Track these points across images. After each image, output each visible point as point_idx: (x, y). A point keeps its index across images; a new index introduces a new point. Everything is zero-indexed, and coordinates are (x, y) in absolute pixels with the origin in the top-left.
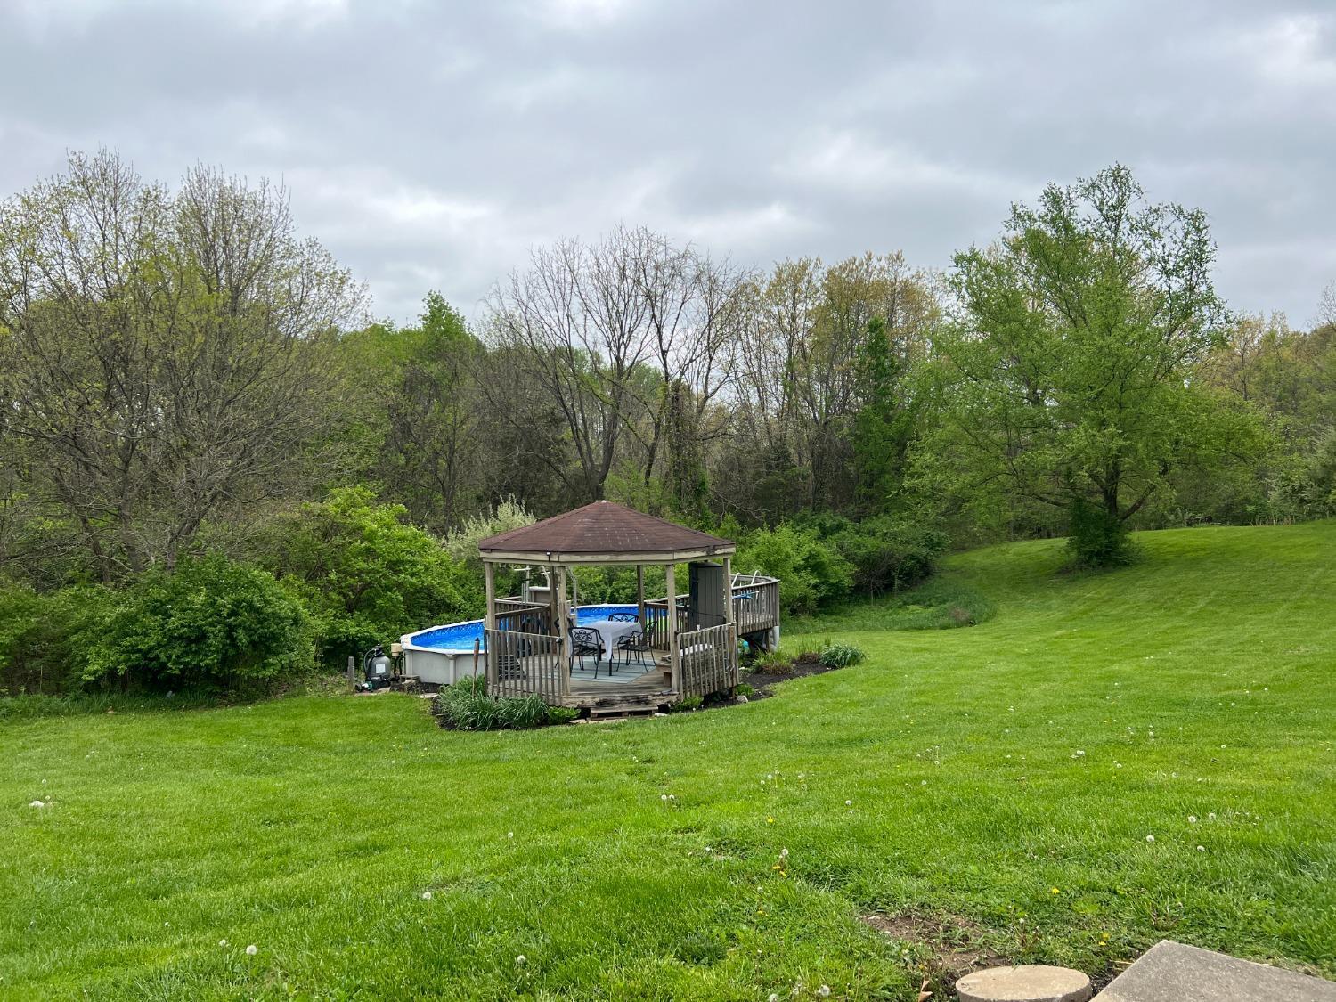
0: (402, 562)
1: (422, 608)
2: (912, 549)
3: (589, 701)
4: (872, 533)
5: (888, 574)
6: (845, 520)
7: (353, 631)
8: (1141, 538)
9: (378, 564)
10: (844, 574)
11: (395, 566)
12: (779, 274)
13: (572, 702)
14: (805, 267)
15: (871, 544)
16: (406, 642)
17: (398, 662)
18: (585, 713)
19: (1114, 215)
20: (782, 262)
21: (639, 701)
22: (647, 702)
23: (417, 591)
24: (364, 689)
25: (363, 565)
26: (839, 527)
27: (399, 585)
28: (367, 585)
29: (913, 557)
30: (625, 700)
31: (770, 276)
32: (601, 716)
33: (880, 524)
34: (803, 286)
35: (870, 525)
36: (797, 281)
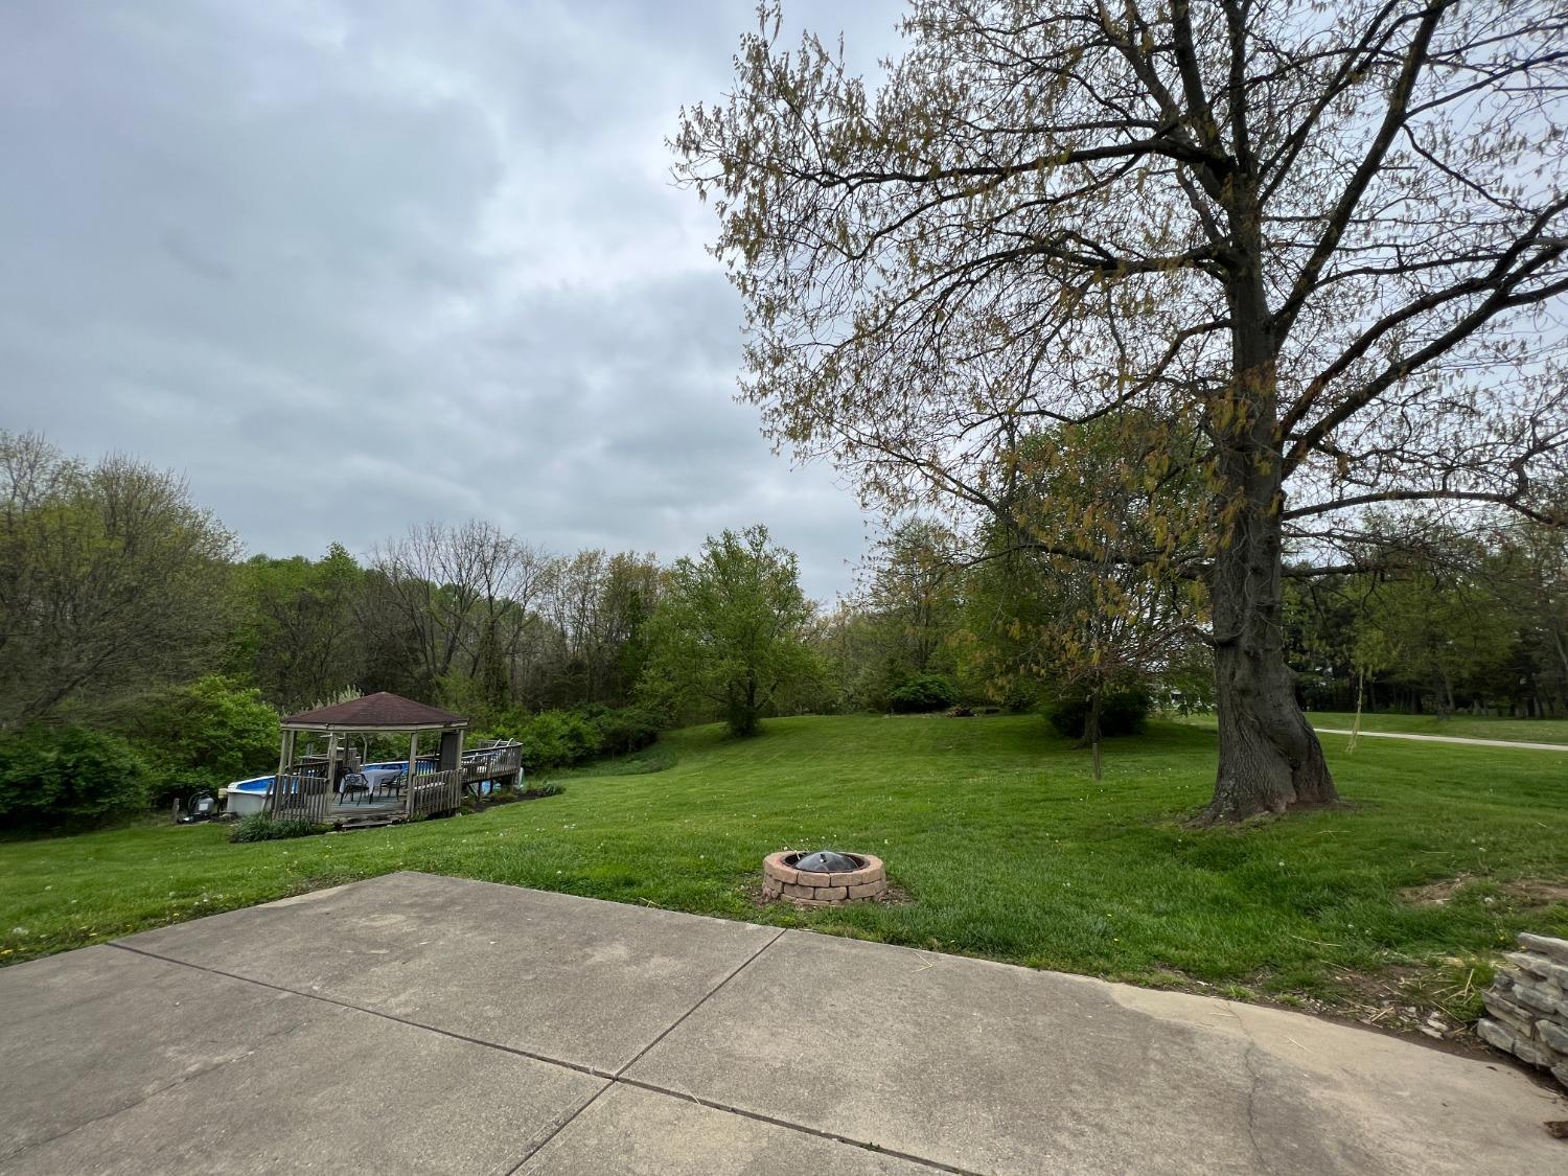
0: (248, 731)
1: (261, 763)
2: (644, 726)
3: (343, 819)
4: (620, 716)
5: (626, 743)
6: (606, 708)
7: (191, 781)
8: (766, 722)
9: (226, 733)
10: (595, 742)
11: (239, 734)
12: (581, 557)
13: (329, 821)
14: (596, 555)
15: (618, 723)
16: (233, 787)
17: (222, 803)
18: (338, 827)
19: (758, 547)
20: (583, 550)
21: (380, 819)
22: (386, 819)
23: (258, 751)
24: (185, 822)
25: (213, 733)
26: (601, 712)
27: (241, 748)
28: (214, 747)
29: (642, 731)
30: (371, 819)
31: (574, 558)
32: (348, 829)
33: (626, 712)
34: (594, 565)
35: (620, 712)
36: (591, 561)
